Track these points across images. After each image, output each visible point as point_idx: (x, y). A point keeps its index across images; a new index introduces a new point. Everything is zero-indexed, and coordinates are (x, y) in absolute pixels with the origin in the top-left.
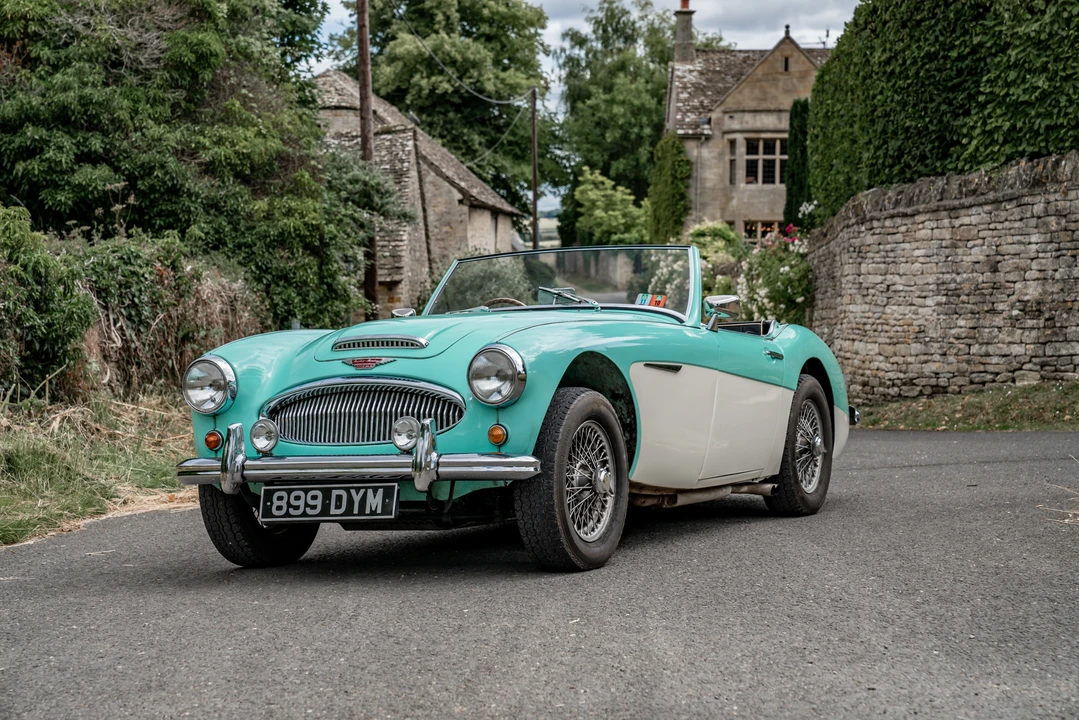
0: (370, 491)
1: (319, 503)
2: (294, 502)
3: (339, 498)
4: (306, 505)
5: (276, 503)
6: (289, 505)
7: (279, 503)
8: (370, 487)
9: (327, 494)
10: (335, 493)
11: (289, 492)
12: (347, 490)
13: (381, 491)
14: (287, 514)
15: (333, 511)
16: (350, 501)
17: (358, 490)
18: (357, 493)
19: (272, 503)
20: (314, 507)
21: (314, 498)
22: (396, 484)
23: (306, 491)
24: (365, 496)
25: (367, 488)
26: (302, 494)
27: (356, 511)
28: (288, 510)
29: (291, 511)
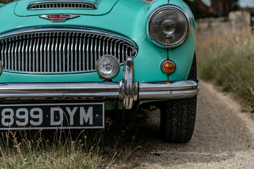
0: (82, 110)
1: (40, 116)
3: (57, 114)
4: (30, 118)
6: (15, 118)
7: (7, 117)
8: (82, 106)
9: (46, 111)
10: (52, 110)
11: (15, 109)
12: (63, 108)
13: (91, 109)
15: (53, 123)
17: (72, 108)
18: (72, 110)
20: (37, 120)
21: (36, 113)
22: (103, 104)
23: (29, 108)
24: (78, 112)
25: (79, 106)
29: (18, 122)
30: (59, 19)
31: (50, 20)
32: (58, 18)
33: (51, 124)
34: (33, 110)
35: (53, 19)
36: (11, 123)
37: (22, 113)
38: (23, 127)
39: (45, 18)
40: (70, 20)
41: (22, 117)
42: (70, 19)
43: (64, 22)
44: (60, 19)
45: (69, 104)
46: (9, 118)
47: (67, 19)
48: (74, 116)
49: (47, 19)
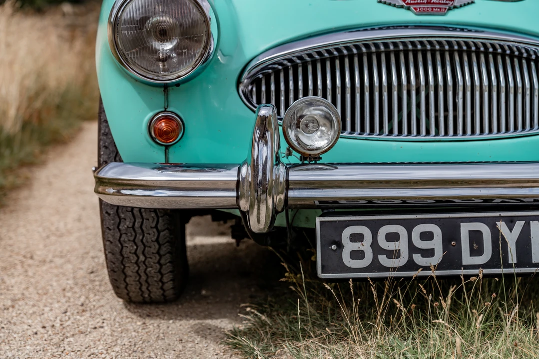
1: (437, 244)
2: (383, 243)
3: (476, 237)
4: (413, 249)
5: (349, 247)
7: (356, 246)
14: (375, 266)
15: (467, 259)
16: (498, 240)
17: (510, 222)
19: (340, 246)
20: (429, 253)
25: (528, 220)
26: (401, 230)
27: (513, 258)
28: (375, 259)
30: (432, 8)
31: (409, 9)
32: (430, 6)
33: (464, 263)
34: (418, 230)
35: (420, 8)
36: (367, 261)
37: (392, 237)
38: (394, 269)
39: (394, 6)
40: (456, 11)
41: (392, 246)
42: (455, 7)
43: (444, 15)
44: (435, 8)
45: (503, 214)
46: (362, 248)
47: (450, 9)
48: (517, 243)
49: (402, 7)
